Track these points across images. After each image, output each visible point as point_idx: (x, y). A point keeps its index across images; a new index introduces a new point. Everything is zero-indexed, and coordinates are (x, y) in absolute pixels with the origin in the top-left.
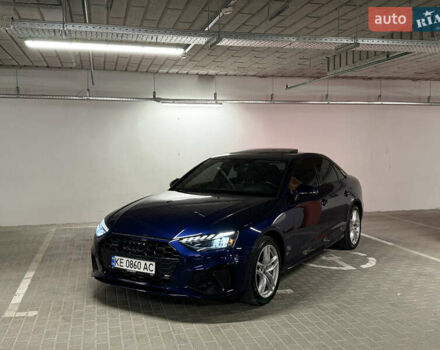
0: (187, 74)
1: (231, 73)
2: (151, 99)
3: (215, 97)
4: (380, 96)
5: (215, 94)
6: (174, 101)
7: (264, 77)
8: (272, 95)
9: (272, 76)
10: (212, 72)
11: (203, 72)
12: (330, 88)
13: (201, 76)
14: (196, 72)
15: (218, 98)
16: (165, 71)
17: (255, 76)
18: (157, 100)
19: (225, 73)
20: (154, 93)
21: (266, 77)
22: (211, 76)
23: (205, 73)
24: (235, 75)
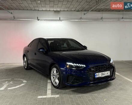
0: (50, 10)
1: (65, 10)
3: (60, 19)
4: (123, 18)
5: (60, 18)
7: (78, 11)
8: (81, 18)
9: (82, 11)
10: (58, 9)
11: (55, 10)
12: (103, 15)
13: (55, 11)
16: (41, 9)
17: (74, 11)
18: (38, 20)
19: (63, 10)
20: (37, 18)
21: (79, 11)
22: (59, 11)
23: (56, 10)
24: (68, 11)
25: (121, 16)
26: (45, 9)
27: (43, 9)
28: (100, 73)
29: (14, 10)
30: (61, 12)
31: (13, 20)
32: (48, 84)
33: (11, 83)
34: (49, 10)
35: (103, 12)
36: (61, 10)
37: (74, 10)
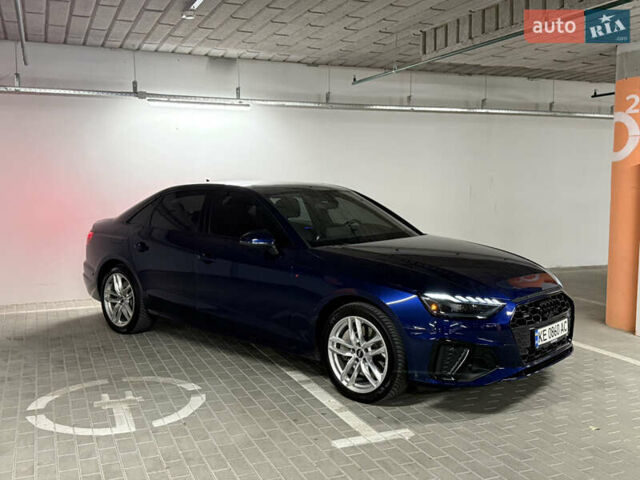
0: (190, 53)
2: (130, 94)
3: (238, 94)
4: (484, 101)
6: (169, 97)
7: (314, 64)
9: (328, 64)
10: (232, 52)
11: (218, 52)
13: (213, 59)
14: (203, 50)
15: (242, 96)
16: (151, 47)
19: (254, 55)
20: (135, 83)
22: (229, 59)
23: (221, 54)
24: (271, 60)
25: (477, 95)
28: (547, 328)
30: (240, 63)
32: (306, 387)
34: (188, 50)
37: (302, 57)
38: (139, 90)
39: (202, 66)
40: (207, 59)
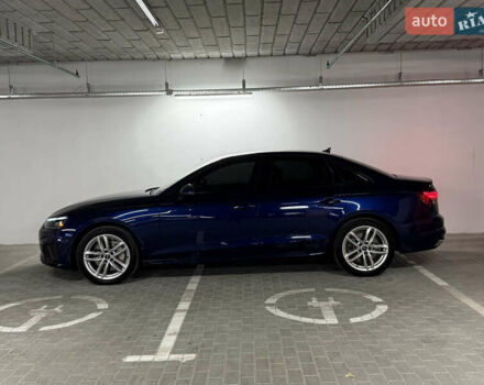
0: (208, 58)
1: (261, 52)
3: (244, 85)
4: (481, 71)
5: (244, 82)
7: (310, 54)
8: (321, 78)
9: (323, 53)
10: (238, 53)
12: (405, 64)
13: (227, 60)
15: (247, 87)
16: (179, 56)
17: (297, 54)
18: (169, 92)
19: (256, 53)
20: (167, 84)
21: (315, 55)
22: (240, 58)
23: (231, 55)
24: (272, 55)
26: (190, 54)
27: (186, 55)
29: (88, 64)
30: (249, 61)
31: (87, 96)
32: (176, 314)
33: (57, 309)
34: (204, 55)
35: (405, 54)
36: (249, 54)
37: (295, 51)
38: (170, 88)
39: (219, 66)
40: (222, 61)
